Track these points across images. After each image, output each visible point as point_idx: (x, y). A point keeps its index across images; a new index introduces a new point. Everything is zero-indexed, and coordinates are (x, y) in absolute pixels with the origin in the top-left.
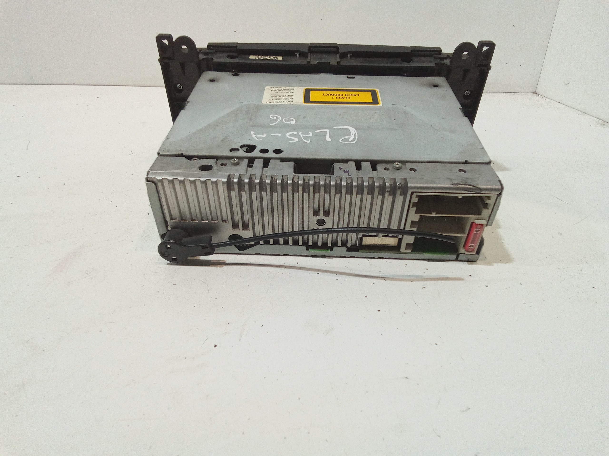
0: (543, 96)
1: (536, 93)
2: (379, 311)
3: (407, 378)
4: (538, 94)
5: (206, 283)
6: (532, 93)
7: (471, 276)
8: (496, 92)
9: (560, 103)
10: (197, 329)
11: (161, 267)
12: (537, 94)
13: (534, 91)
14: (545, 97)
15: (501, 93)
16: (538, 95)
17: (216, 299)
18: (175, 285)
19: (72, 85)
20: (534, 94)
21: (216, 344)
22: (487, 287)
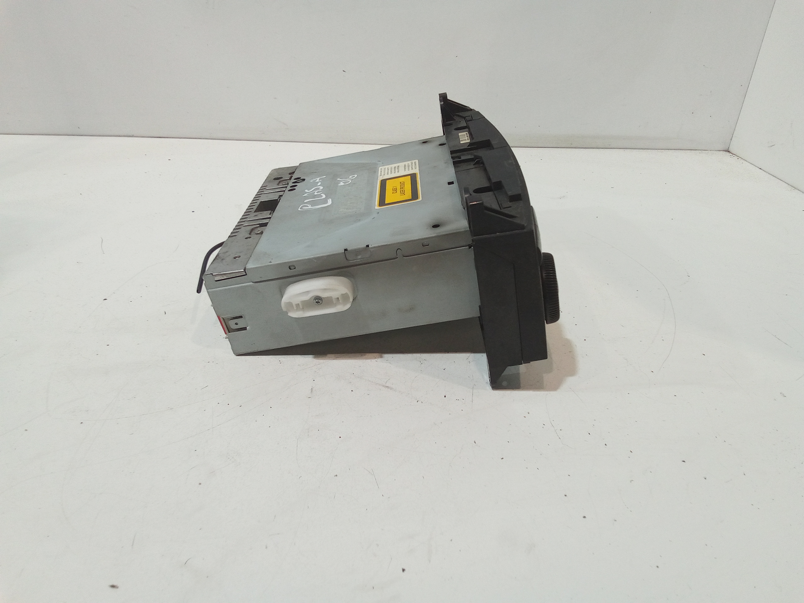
0: (739, 157)
1: (728, 151)
2: (584, 517)
4: (732, 153)
5: (373, 473)
6: (724, 151)
7: (684, 461)
9: (760, 169)
10: (378, 545)
12: (730, 152)
13: (726, 148)
14: (741, 159)
16: (731, 155)
17: (389, 498)
18: (337, 476)
19: (130, 138)
20: (726, 152)
21: (404, 568)
22: (705, 479)
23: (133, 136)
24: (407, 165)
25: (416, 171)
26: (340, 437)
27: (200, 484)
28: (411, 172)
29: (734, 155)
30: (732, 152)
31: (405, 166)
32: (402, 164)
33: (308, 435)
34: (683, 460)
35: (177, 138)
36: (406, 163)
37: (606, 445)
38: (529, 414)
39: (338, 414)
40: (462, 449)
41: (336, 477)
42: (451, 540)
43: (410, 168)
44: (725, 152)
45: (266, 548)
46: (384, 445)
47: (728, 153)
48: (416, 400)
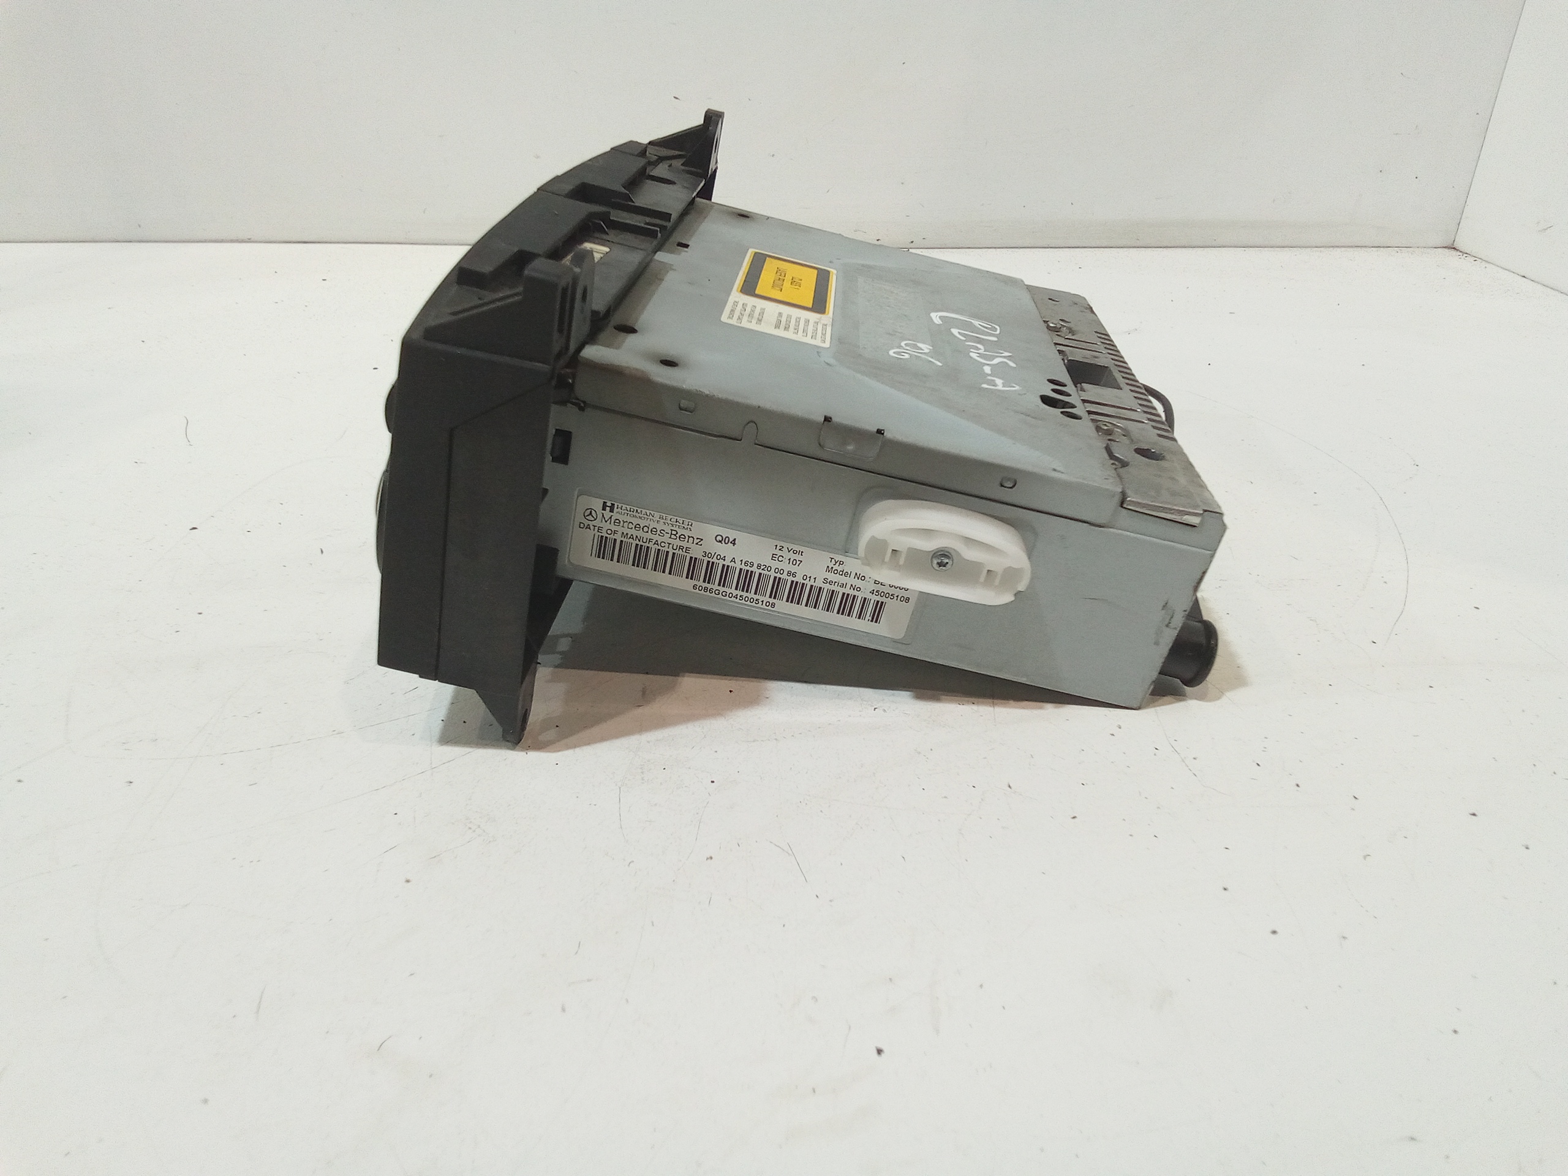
0: (1476, 258)
1: (1454, 248)
2: (1274, 932)
3: (1412, 1139)
4: (1461, 252)
5: (790, 852)
6: (1445, 247)
7: (1474, 815)
8: (1352, 247)
9: (1524, 277)
10: (815, 999)
11: (656, 805)
12: (1458, 250)
13: (1449, 243)
14: (1481, 261)
15: (1365, 249)
16: (1461, 254)
17: (831, 901)
18: (711, 858)
19: (244, 244)
20: (1450, 250)
21: (880, 1046)
22: (1527, 848)
23: (249, 241)
24: (754, 321)
25: (736, 296)
26: (713, 782)
27: (408, 881)
28: (751, 301)
29: (1467, 254)
30: (1461, 250)
31: (759, 321)
32: (767, 328)
33: (643, 779)
34: (1472, 812)
35: (338, 243)
36: (753, 326)
37: (1298, 785)
38: (1120, 728)
39: (705, 737)
40: (982, 800)
41: (709, 860)
42: (981, 986)
43: (748, 309)
44: (1446, 250)
45: (564, 1010)
46: (809, 795)
47: (1453, 252)
48: (873, 706)
